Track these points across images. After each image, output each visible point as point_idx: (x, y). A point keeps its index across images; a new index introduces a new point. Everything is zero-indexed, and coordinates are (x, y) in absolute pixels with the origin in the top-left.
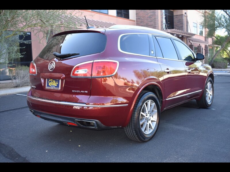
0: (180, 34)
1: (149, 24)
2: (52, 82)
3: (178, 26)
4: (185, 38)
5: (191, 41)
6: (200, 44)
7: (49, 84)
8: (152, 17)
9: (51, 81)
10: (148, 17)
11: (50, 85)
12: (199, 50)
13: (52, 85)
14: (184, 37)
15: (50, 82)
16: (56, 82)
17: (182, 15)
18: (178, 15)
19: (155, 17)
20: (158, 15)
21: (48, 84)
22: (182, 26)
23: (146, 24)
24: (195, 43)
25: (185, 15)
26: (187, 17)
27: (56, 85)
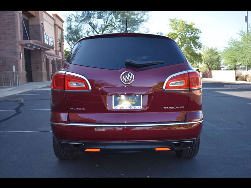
0: (39, 45)
1: (6, 32)
3: (34, 37)
4: (42, 51)
5: (46, 55)
6: (53, 58)
8: (10, 25)
10: (5, 24)
12: (54, 65)
14: (42, 49)
17: (39, 25)
18: (34, 25)
19: (14, 25)
20: (17, 23)
22: (40, 38)
23: (3, 32)
24: (50, 56)
25: (42, 25)
26: (43, 27)
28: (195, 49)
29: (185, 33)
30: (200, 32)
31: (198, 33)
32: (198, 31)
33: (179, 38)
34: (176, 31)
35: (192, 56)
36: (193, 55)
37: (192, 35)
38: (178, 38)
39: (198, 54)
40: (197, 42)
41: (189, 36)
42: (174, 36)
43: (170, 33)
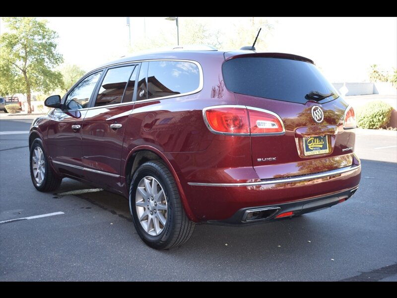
2: (314, 142)
7: (309, 147)
9: (311, 140)
11: (312, 147)
13: (314, 147)
15: (310, 142)
16: (321, 141)
21: (307, 146)
27: (321, 146)
28: (50, 65)
29: (31, 35)
30: (58, 37)
31: (53, 38)
32: (53, 35)
33: (22, 44)
34: (15, 32)
35: (47, 76)
36: (48, 74)
37: (44, 41)
38: (20, 45)
39: (56, 73)
40: (54, 52)
41: (39, 42)
42: (13, 40)
43: (5, 34)
